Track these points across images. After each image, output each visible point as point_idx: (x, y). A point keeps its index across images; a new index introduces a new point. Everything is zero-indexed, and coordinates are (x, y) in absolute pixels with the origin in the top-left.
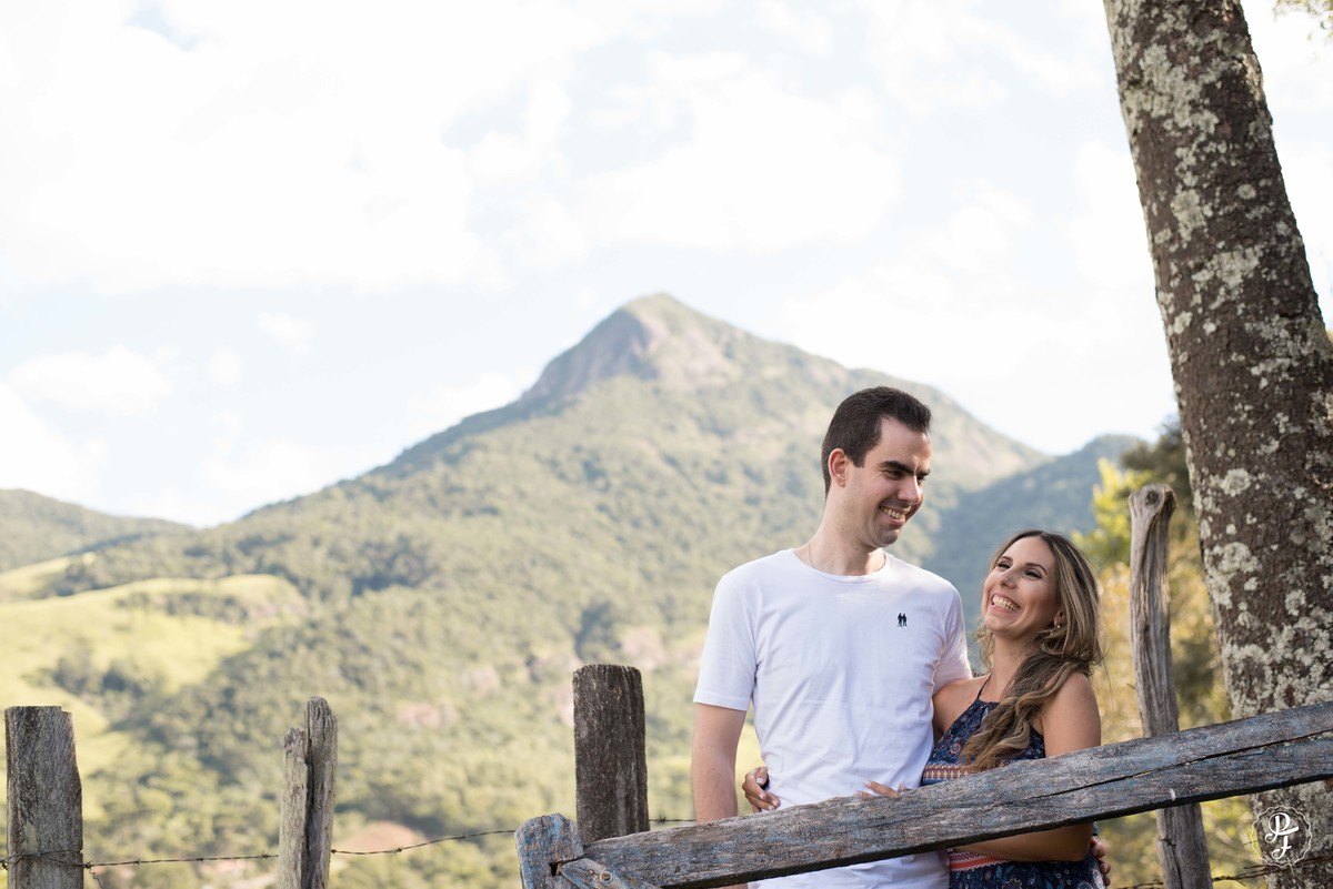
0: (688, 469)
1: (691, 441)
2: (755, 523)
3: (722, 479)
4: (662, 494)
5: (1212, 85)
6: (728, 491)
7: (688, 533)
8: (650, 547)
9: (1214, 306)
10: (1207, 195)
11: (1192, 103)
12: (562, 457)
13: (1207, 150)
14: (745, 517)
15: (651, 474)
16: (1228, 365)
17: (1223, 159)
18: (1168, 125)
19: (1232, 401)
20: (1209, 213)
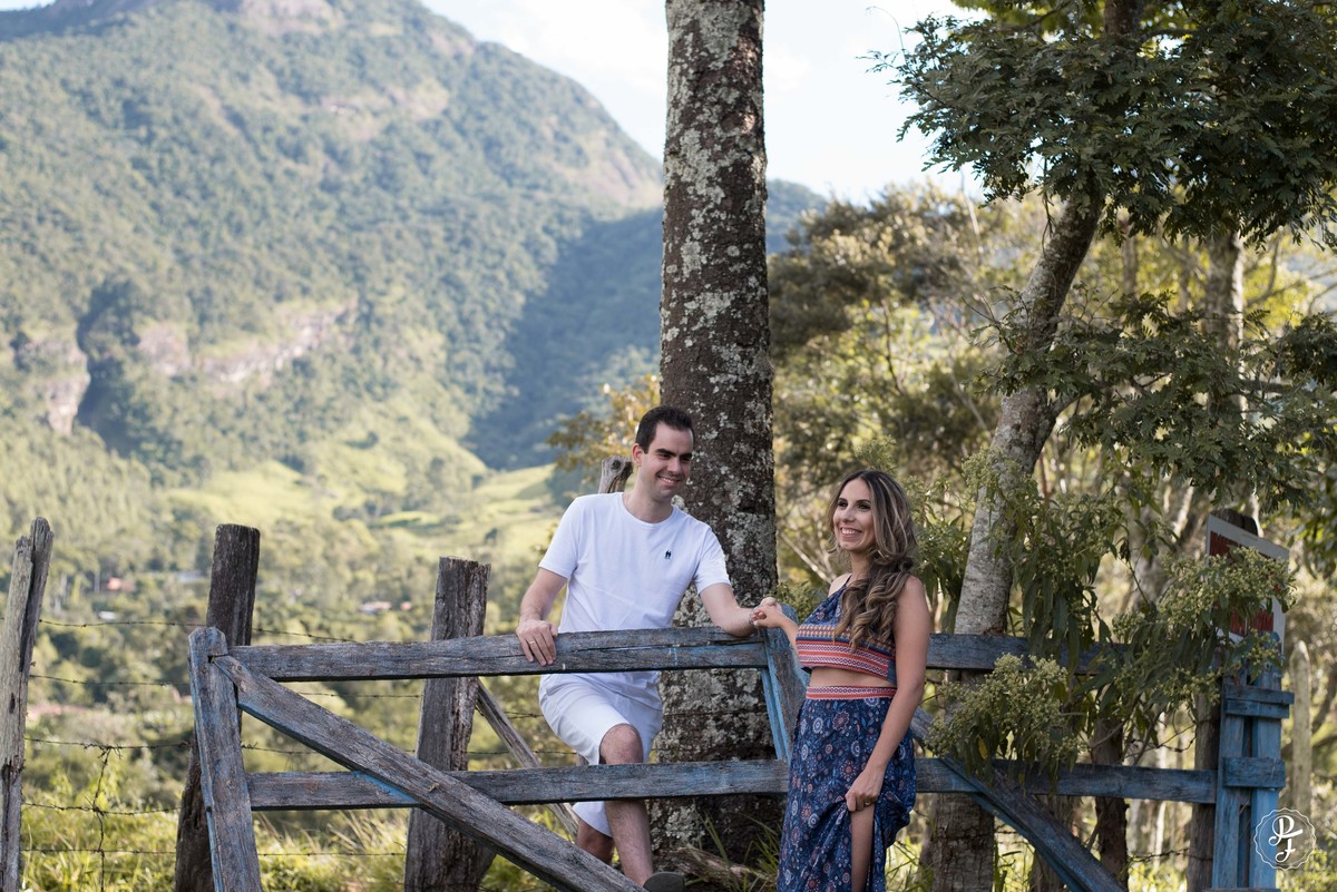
0: (257, 134)
1: (265, 98)
2: (329, 216)
3: (297, 153)
4: (217, 159)
5: (726, 168)
6: (302, 169)
7: (243, 213)
8: (193, 223)
9: (695, 328)
10: (706, 248)
11: (709, 178)
12: (97, 90)
13: (713, 215)
14: (320, 206)
15: (208, 132)
16: (695, 372)
17: (722, 224)
18: (690, 190)
19: (693, 397)
20: (705, 262)
